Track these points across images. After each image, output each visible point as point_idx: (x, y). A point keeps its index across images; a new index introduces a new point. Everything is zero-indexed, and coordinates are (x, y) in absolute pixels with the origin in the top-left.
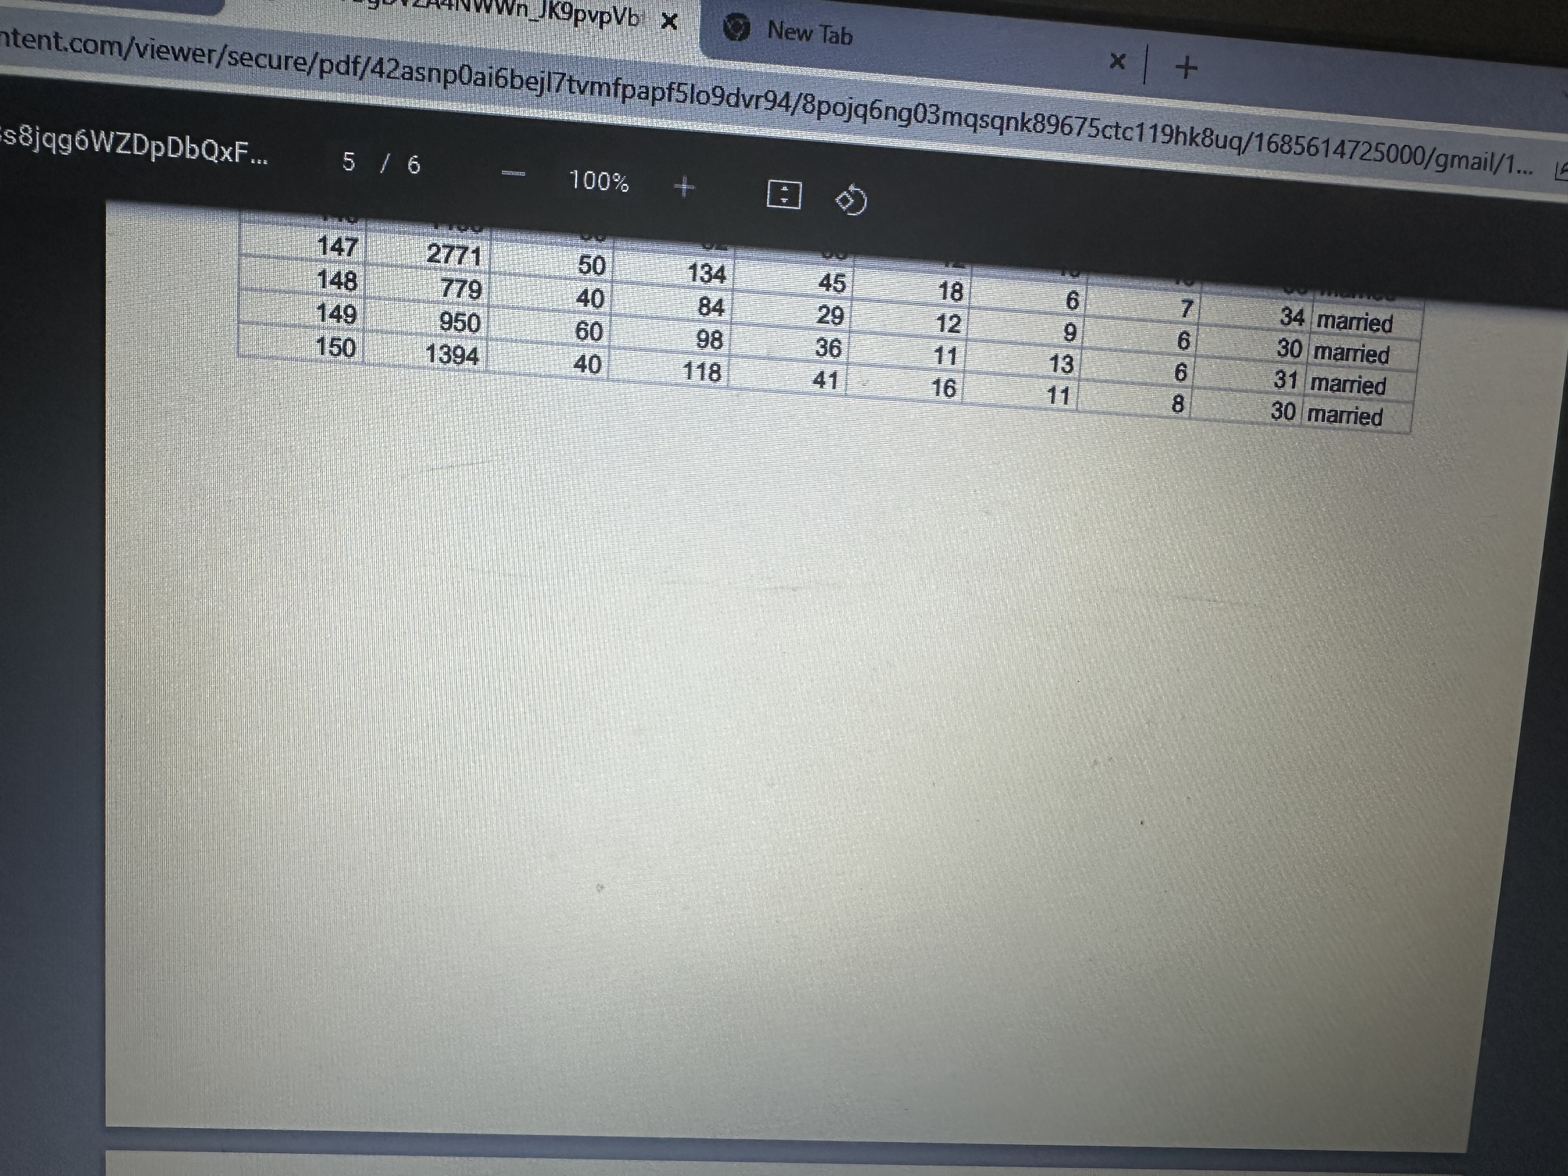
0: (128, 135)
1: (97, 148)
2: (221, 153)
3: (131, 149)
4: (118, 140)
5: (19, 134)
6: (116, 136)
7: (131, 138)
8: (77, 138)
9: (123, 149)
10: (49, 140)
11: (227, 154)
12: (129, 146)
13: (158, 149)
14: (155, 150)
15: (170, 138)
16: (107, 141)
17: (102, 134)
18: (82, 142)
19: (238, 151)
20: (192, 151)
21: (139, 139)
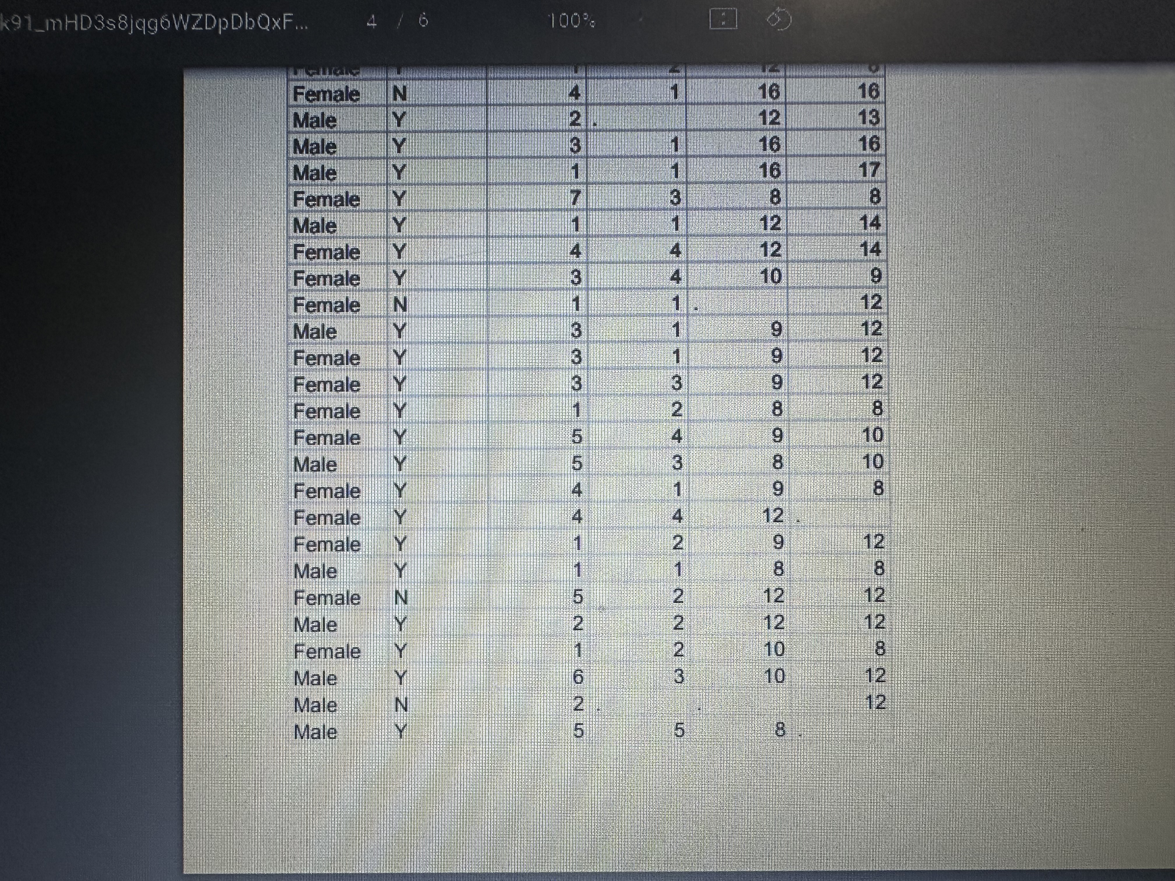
0: (200, 16)
1: (177, 27)
2: (272, 23)
3: (204, 27)
4: (193, 19)
5: (118, 21)
6: (191, 17)
7: (204, 17)
8: (162, 21)
9: (197, 26)
10: (141, 24)
11: (277, 24)
12: (202, 24)
13: (224, 24)
14: (221, 26)
15: (233, 15)
16: (185, 20)
17: (181, 17)
18: (165, 24)
19: (285, 21)
20: (250, 23)
21: (209, 18)
